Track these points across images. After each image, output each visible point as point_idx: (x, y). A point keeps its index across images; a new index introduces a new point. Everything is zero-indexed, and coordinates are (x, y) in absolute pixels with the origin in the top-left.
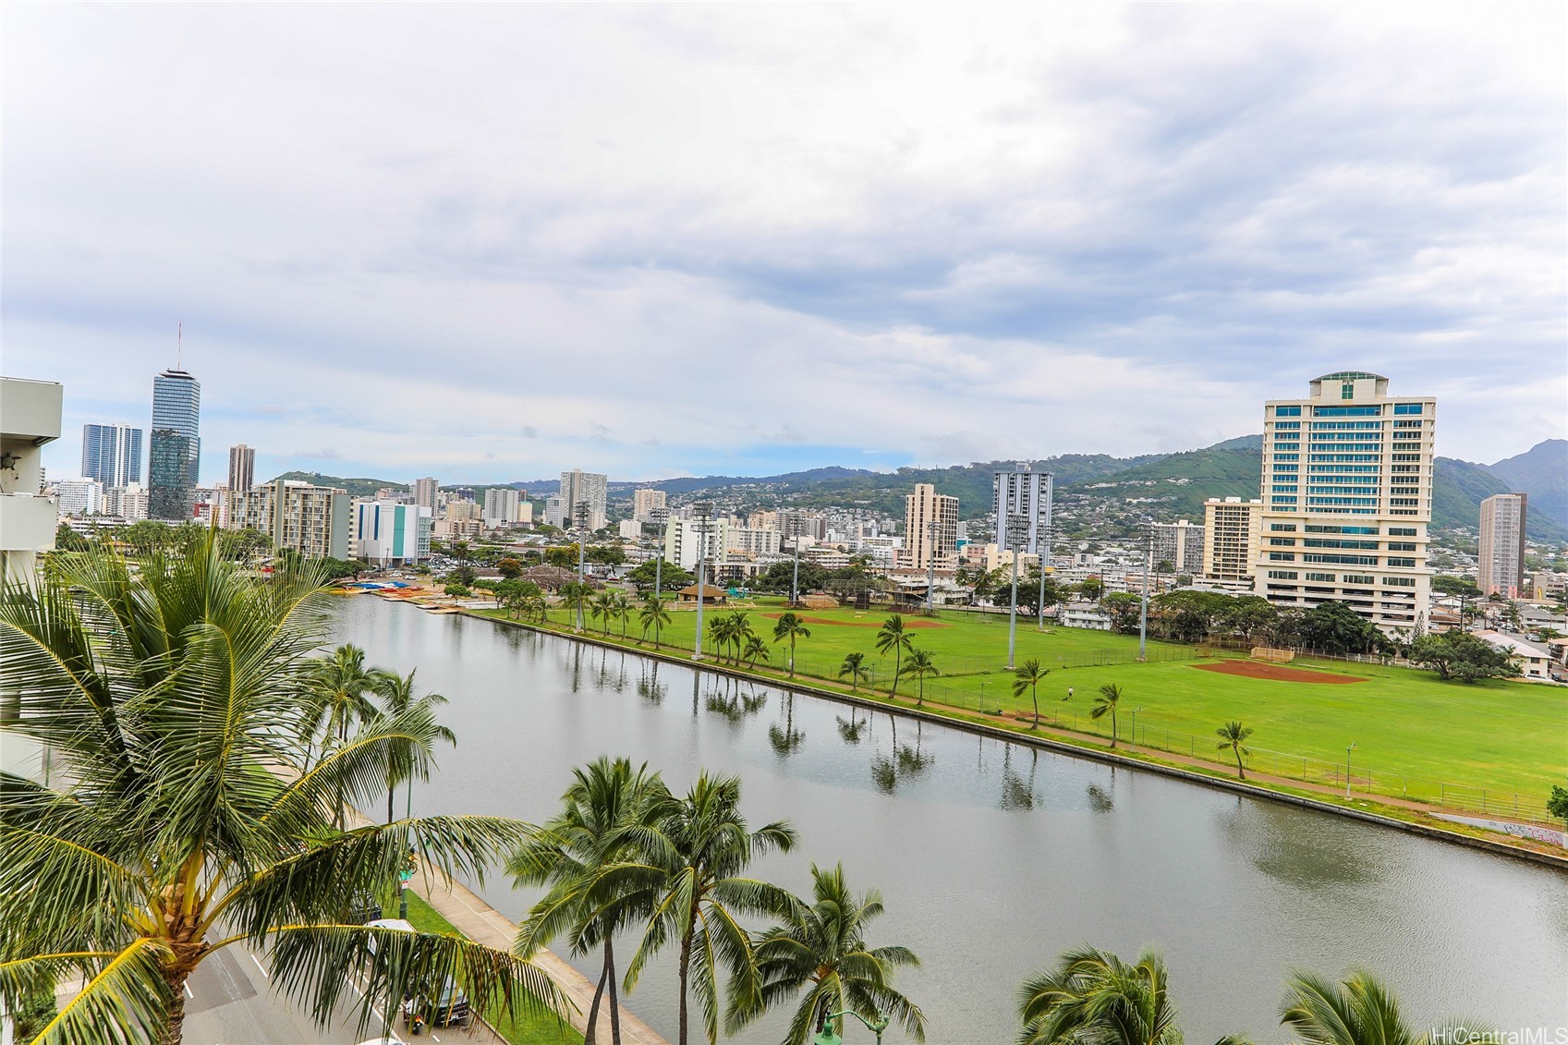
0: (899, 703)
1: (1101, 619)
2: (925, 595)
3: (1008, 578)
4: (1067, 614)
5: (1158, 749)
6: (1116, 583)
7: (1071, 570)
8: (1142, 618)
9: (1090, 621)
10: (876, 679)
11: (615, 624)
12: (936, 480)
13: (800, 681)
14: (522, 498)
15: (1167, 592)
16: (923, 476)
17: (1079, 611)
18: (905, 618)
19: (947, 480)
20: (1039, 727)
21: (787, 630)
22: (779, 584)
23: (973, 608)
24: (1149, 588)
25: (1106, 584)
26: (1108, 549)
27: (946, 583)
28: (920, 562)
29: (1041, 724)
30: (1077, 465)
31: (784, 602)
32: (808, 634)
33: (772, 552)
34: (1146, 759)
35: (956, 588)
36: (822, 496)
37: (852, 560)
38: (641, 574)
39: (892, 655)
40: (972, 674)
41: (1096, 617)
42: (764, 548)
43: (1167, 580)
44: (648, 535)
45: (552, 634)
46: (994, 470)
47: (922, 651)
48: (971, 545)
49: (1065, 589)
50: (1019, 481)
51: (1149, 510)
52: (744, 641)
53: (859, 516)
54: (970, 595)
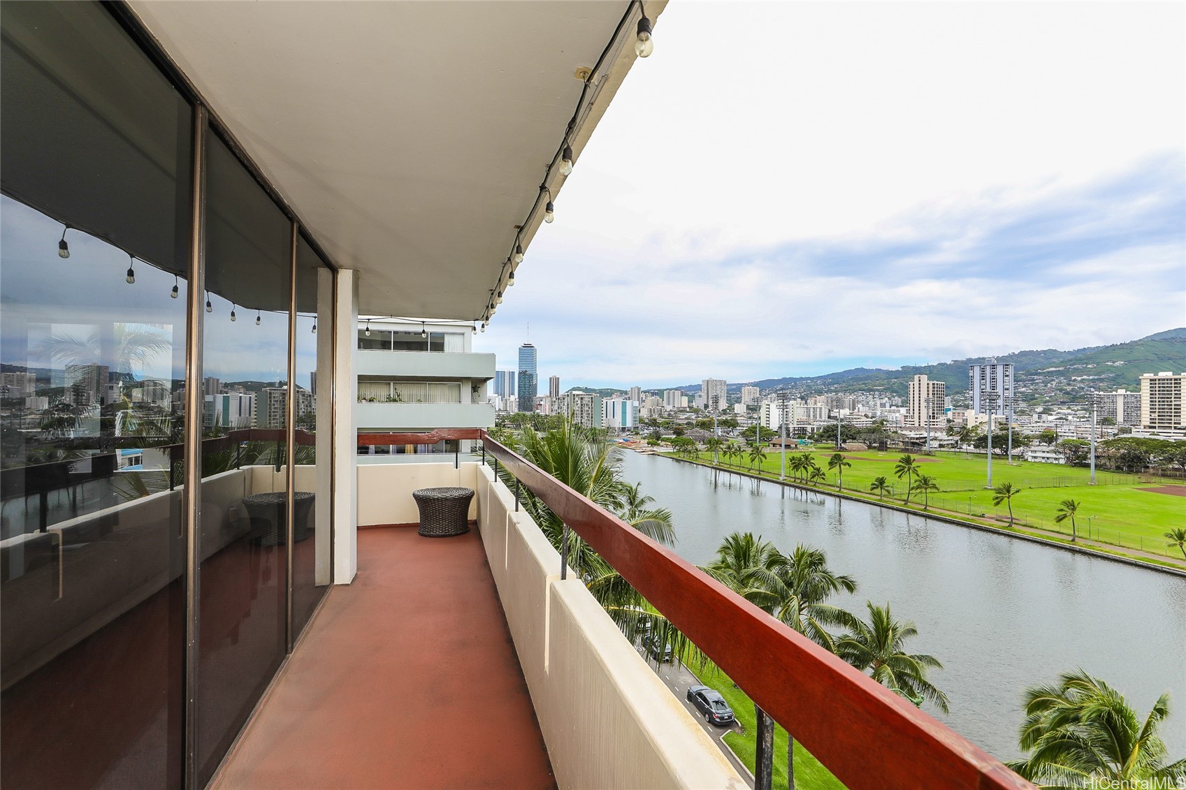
0: (911, 507)
1: (1057, 457)
2: (925, 442)
3: (984, 430)
4: (1030, 454)
5: (1112, 544)
6: (1068, 432)
7: (1031, 425)
8: (1092, 455)
9: (1048, 458)
10: (895, 492)
11: (736, 460)
12: (928, 372)
14: (682, 395)
15: (1111, 439)
16: (918, 370)
17: (1040, 451)
18: (913, 456)
19: (935, 372)
20: (1013, 525)
21: (836, 463)
22: (828, 437)
23: (960, 450)
24: (1096, 436)
25: (1060, 434)
26: (1059, 411)
27: (938, 434)
28: (919, 422)
29: (1015, 523)
30: (1031, 357)
31: (833, 448)
33: (823, 419)
34: (1101, 551)
35: (946, 438)
36: (852, 385)
37: (874, 423)
38: (748, 432)
39: (905, 478)
40: (961, 491)
41: (1054, 456)
42: (818, 417)
43: (1109, 431)
44: (750, 411)
45: (702, 465)
46: (970, 364)
47: (926, 476)
48: (954, 411)
49: (1027, 437)
50: (988, 370)
51: (1092, 384)
52: (810, 469)
53: (877, 396)
54: (957, 442)
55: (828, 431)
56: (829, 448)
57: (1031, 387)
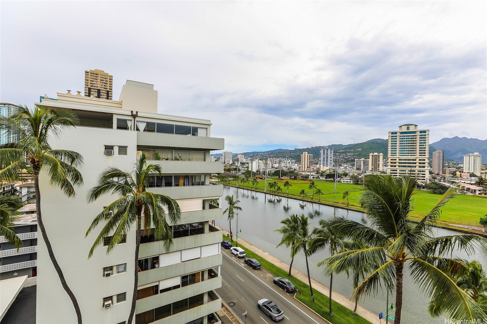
1: (350, 181)
2: (308, 177)
3: (328, 172)
4: (342, 180)
9: (348, 182)
11: (246, 184)
12: (308, 151)
13: (290, 196)
14: (214, 158)
17: (345, 179)
23: (319, 179)
28: (305, 169)
32: (291, 186)
33: (270, 168)
35: (315, 175)
36: (278, 155)
37: (288, 169)
38: (246, 173)
42: (268, 167)
45: (232, 186)
49: (341, 175)
50: (326, 151)
54: (318, 176)
55: (276, 173)
56: (277, 179)
57: (335, 157)
